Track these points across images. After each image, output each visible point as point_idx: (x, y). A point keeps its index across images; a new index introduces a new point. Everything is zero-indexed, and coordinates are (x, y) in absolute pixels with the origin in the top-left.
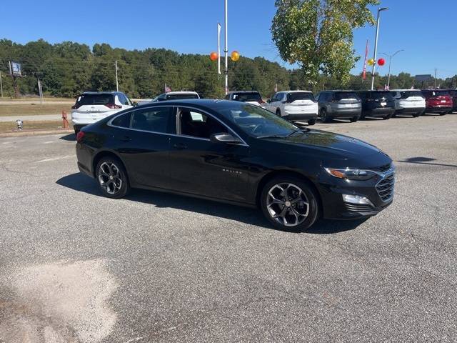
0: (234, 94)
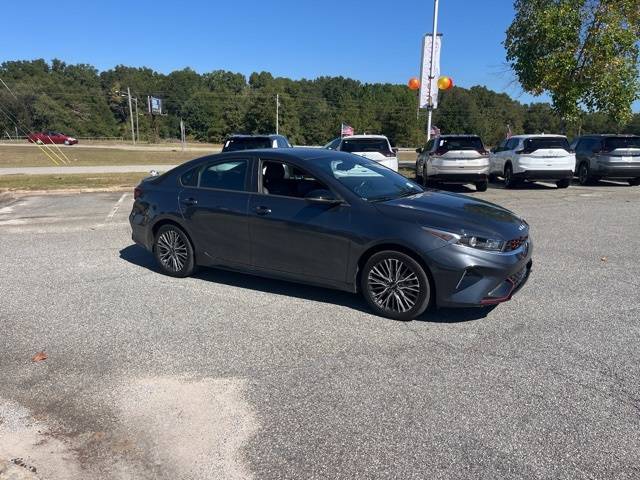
0: (441, 139)
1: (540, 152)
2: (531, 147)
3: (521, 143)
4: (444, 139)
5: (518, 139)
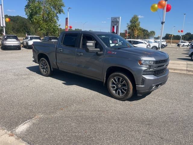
0: (6, 36)
2: (31, 39)
3: (29, 37)
5: (28, 37)
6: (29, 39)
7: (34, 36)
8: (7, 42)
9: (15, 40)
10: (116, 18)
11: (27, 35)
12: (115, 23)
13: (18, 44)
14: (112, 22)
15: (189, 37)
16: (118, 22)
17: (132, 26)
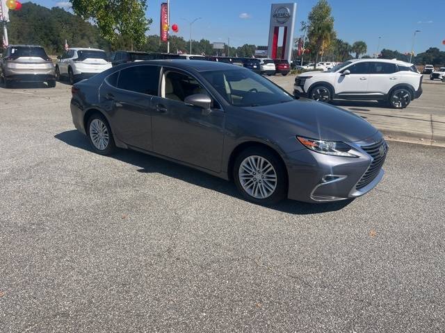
0: (12, 48)
1: (89, 60)
2: (82, 56)
3: (76, 53)
4: (15, 48)
5: (74, 51)
6: (76, 56)
7: (89, 49)
8: (18, 64)
9: (39, 59)
10: (283, 7)
11: (69, 47)
12: (282, 20)
13: (48, 70)
14: (274, 16)
15: (434, 58)
16: (289, 17)
17: (319, 29)
